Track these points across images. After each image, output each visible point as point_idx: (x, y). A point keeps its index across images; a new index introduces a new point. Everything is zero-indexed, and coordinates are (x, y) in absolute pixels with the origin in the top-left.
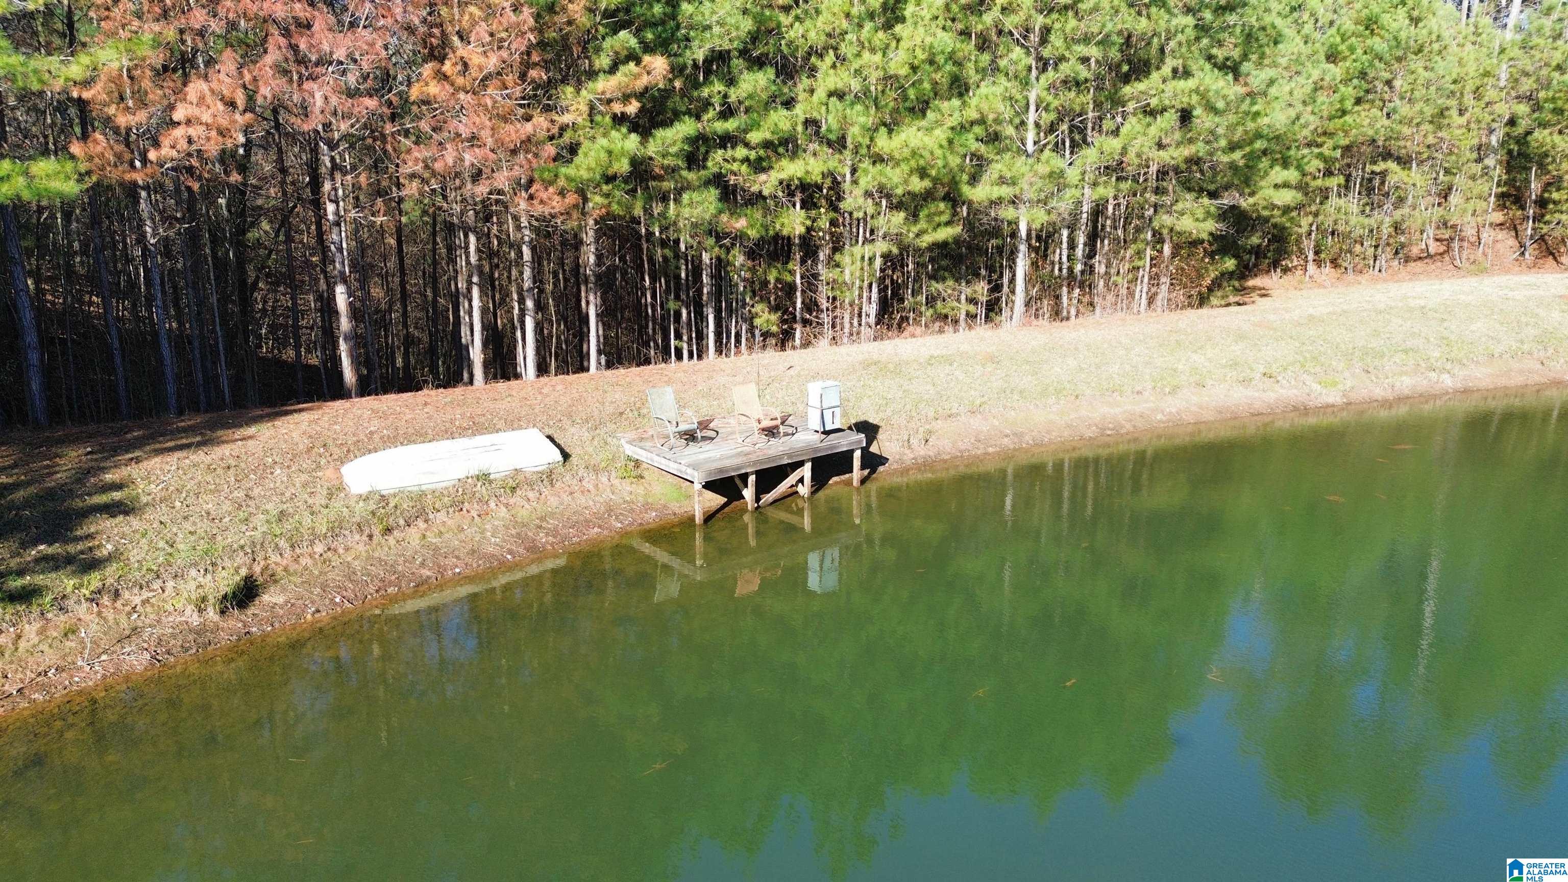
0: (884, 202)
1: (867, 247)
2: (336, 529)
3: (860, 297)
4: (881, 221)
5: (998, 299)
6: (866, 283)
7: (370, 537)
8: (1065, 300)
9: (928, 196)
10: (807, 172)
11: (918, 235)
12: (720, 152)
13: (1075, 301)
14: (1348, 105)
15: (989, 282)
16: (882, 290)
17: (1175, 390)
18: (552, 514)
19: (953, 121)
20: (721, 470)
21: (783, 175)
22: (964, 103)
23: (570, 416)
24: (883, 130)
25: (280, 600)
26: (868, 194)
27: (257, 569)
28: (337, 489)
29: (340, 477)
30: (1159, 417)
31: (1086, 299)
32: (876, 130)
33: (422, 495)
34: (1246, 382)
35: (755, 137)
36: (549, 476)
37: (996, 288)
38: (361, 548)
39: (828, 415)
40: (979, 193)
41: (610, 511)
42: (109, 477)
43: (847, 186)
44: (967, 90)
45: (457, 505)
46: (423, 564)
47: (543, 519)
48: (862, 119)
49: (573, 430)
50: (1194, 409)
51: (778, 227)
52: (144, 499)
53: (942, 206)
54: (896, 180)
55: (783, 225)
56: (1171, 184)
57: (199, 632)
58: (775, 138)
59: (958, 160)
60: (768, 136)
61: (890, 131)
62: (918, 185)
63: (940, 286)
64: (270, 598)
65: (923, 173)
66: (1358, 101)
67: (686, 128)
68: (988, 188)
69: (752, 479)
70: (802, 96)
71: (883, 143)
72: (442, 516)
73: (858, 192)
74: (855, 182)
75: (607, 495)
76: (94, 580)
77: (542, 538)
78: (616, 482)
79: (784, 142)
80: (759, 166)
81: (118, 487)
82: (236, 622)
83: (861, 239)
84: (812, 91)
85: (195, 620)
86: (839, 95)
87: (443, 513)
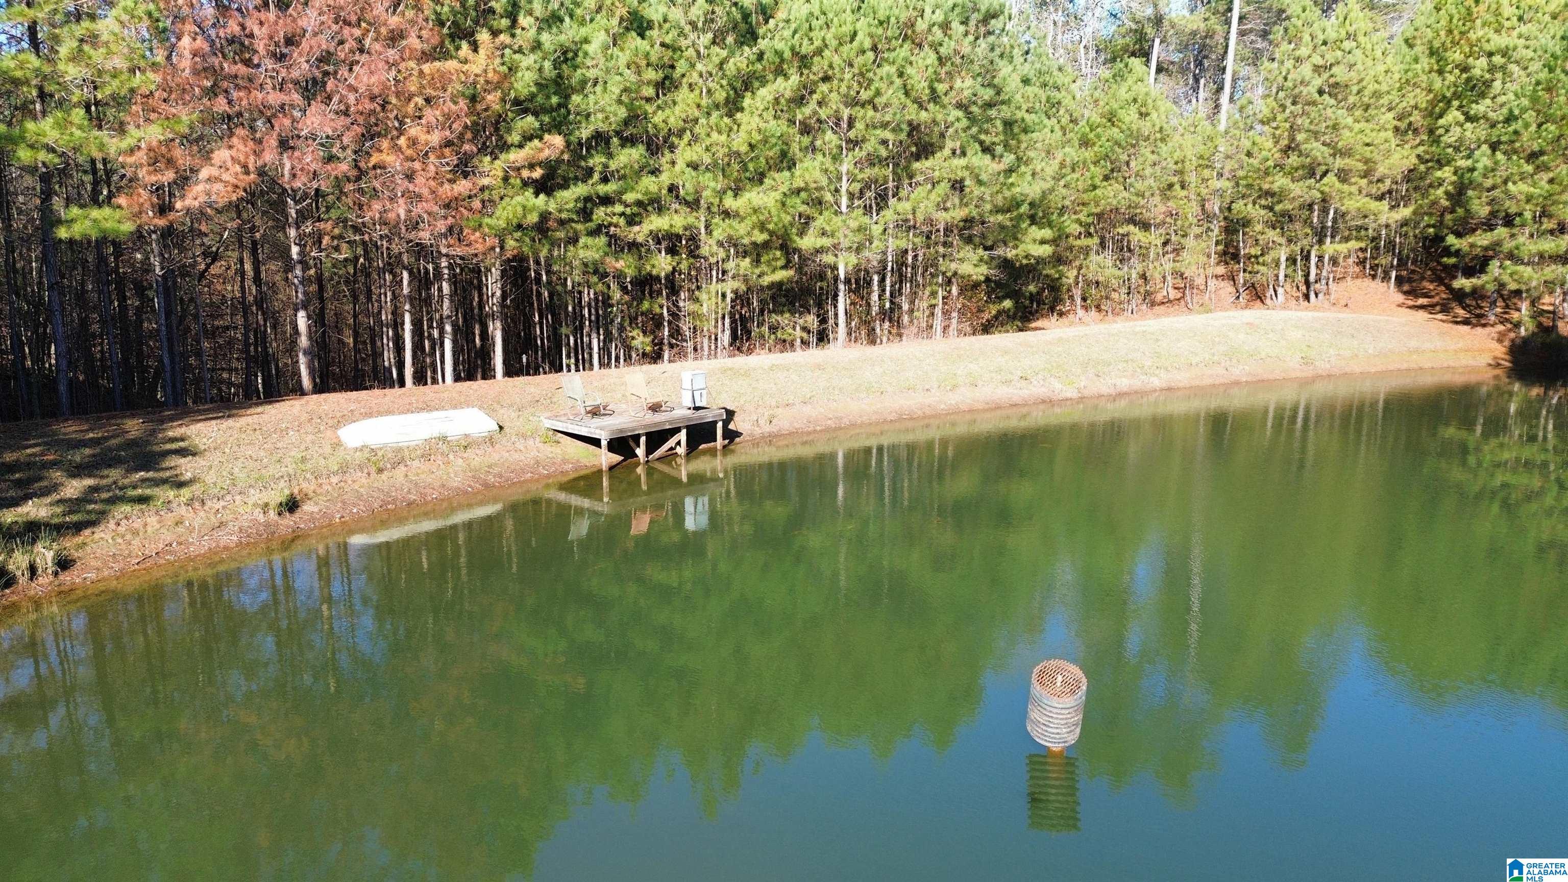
0: (732, 251)
1: (719, 286)
2: (344, 469)
3: (716, 327)
4: (730, 265)
5: (824, 330)
6: (720, 316)
7: (369, 474)
8: (878, 331)
9: (766, 245)
10: (671, 226)
11: (759, 276)
12: (603, 209)
13: (886, 332)
14: (1097, 181)
15: (818, 316)
16: (733, 321)
17: (954, 387)
18: (496, 465)
19: (784, 188)
20: (621, 431)
21: (653, 227)
22: (792, 175)
23: (499, 403)
24: (730, 193)
25: (316, 509)
26: (720, 244)
27: (296, 491)
28: (337, 445)
29: (338, 437)
30: (942, 406)
31: (894, 331)
32: (725, 192)
33: (400, 450)
34: (1007, 382)
35: (630, 197)
36: (490, 440)
37: (823, 320)
38: (364, 480)
39: (697, 394)
40: (807, 243)
41: (538, 463)
42: (171, 434)
43: (703, 236)
44: (794, 164)
45: (426, 457)
46: (409, 492)
47: (489, 467)
48: (712, 184)
49: (502, 411)
50: (968, 401)
51: (648, 268)
52: (202, 447)
53: (778, 253)
54: (742, 232)
55: (653, 266)
56: (956, 240)
57: (267, 525)
58: (646, 200)
59: (789, 218)
60: (640, 196)
61: (736, 196)
62: (760, 237)
63: (779, 318)
64: (307, 508)
65: (762, 227)
66: (1106, 178)
67: (580, 190)
68: (813, 239)
69: (643, 439)
70: (666, 167)
71: (729, 202)
72: (416, 463)
73: (712, 242)
74: (709, 233)
75: (534, 453)
76: (186, 493)
77: (491, 479)
78: (541, 445)
79: (652, 201)
80: (632, 221)
81: (182, 439)
82: (289, 521)
83: (714, 279)
84: (673, 163)
85: (261, 518)
86: (694, 166)
87: (417, 461)
